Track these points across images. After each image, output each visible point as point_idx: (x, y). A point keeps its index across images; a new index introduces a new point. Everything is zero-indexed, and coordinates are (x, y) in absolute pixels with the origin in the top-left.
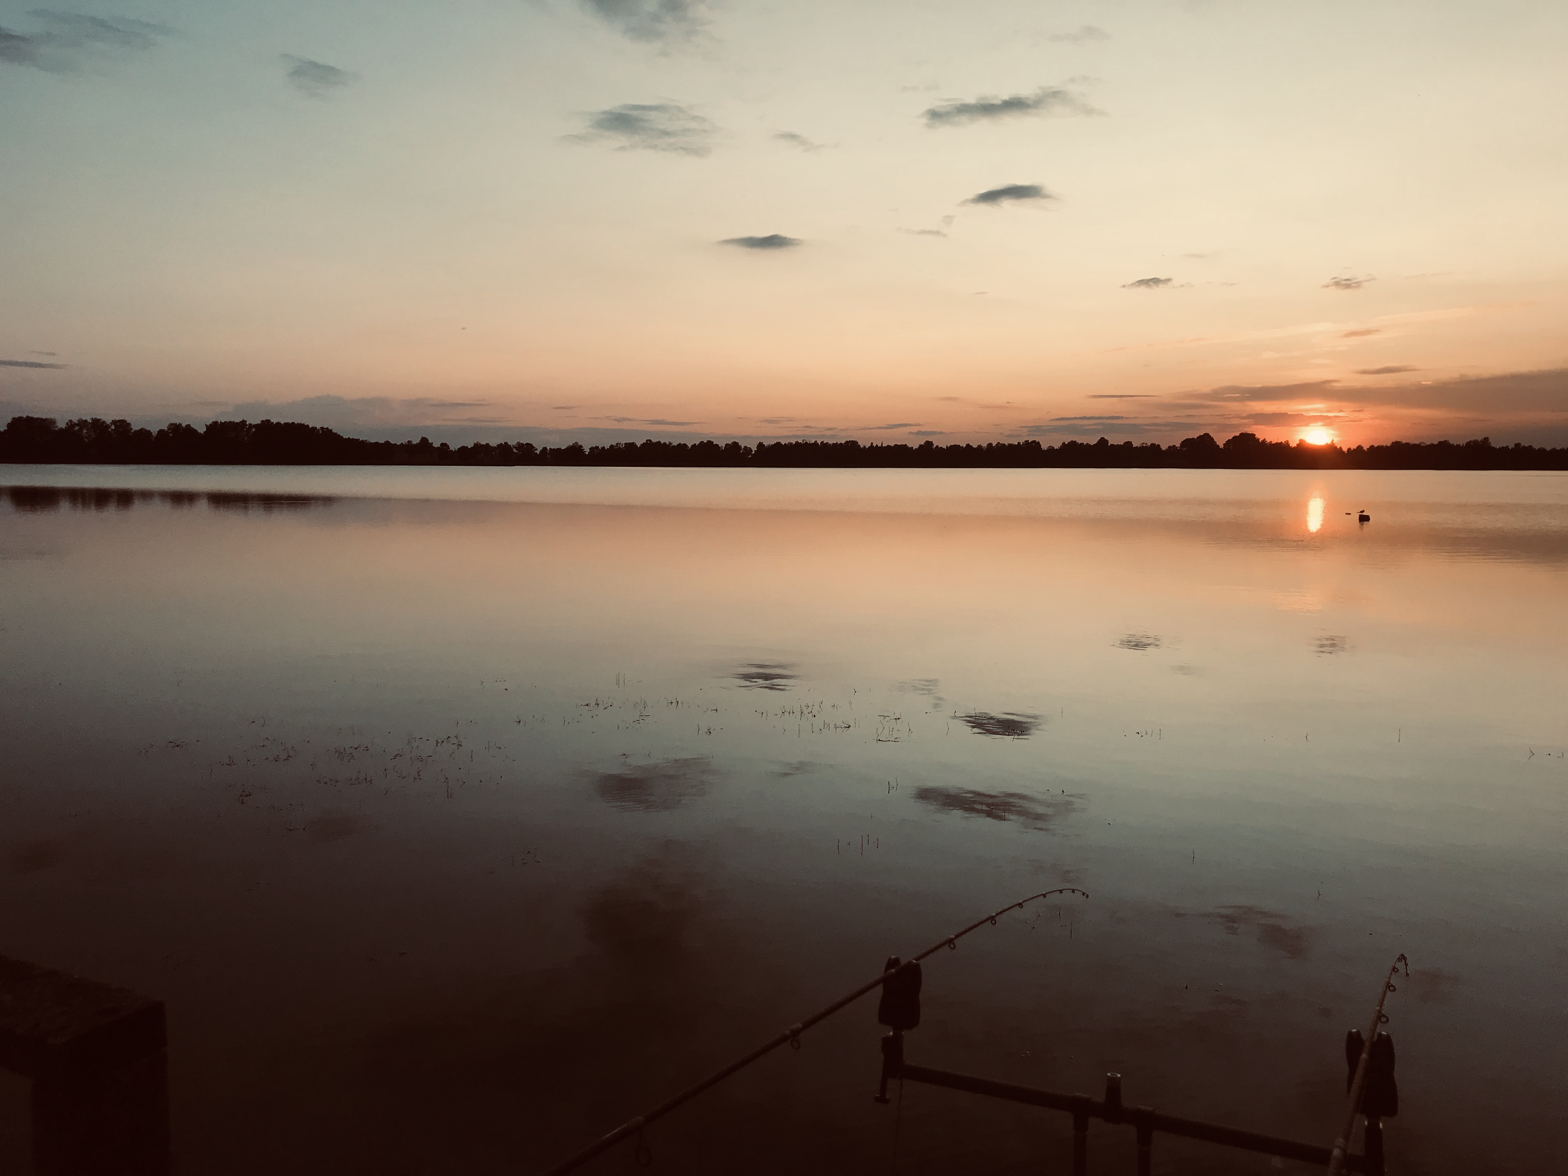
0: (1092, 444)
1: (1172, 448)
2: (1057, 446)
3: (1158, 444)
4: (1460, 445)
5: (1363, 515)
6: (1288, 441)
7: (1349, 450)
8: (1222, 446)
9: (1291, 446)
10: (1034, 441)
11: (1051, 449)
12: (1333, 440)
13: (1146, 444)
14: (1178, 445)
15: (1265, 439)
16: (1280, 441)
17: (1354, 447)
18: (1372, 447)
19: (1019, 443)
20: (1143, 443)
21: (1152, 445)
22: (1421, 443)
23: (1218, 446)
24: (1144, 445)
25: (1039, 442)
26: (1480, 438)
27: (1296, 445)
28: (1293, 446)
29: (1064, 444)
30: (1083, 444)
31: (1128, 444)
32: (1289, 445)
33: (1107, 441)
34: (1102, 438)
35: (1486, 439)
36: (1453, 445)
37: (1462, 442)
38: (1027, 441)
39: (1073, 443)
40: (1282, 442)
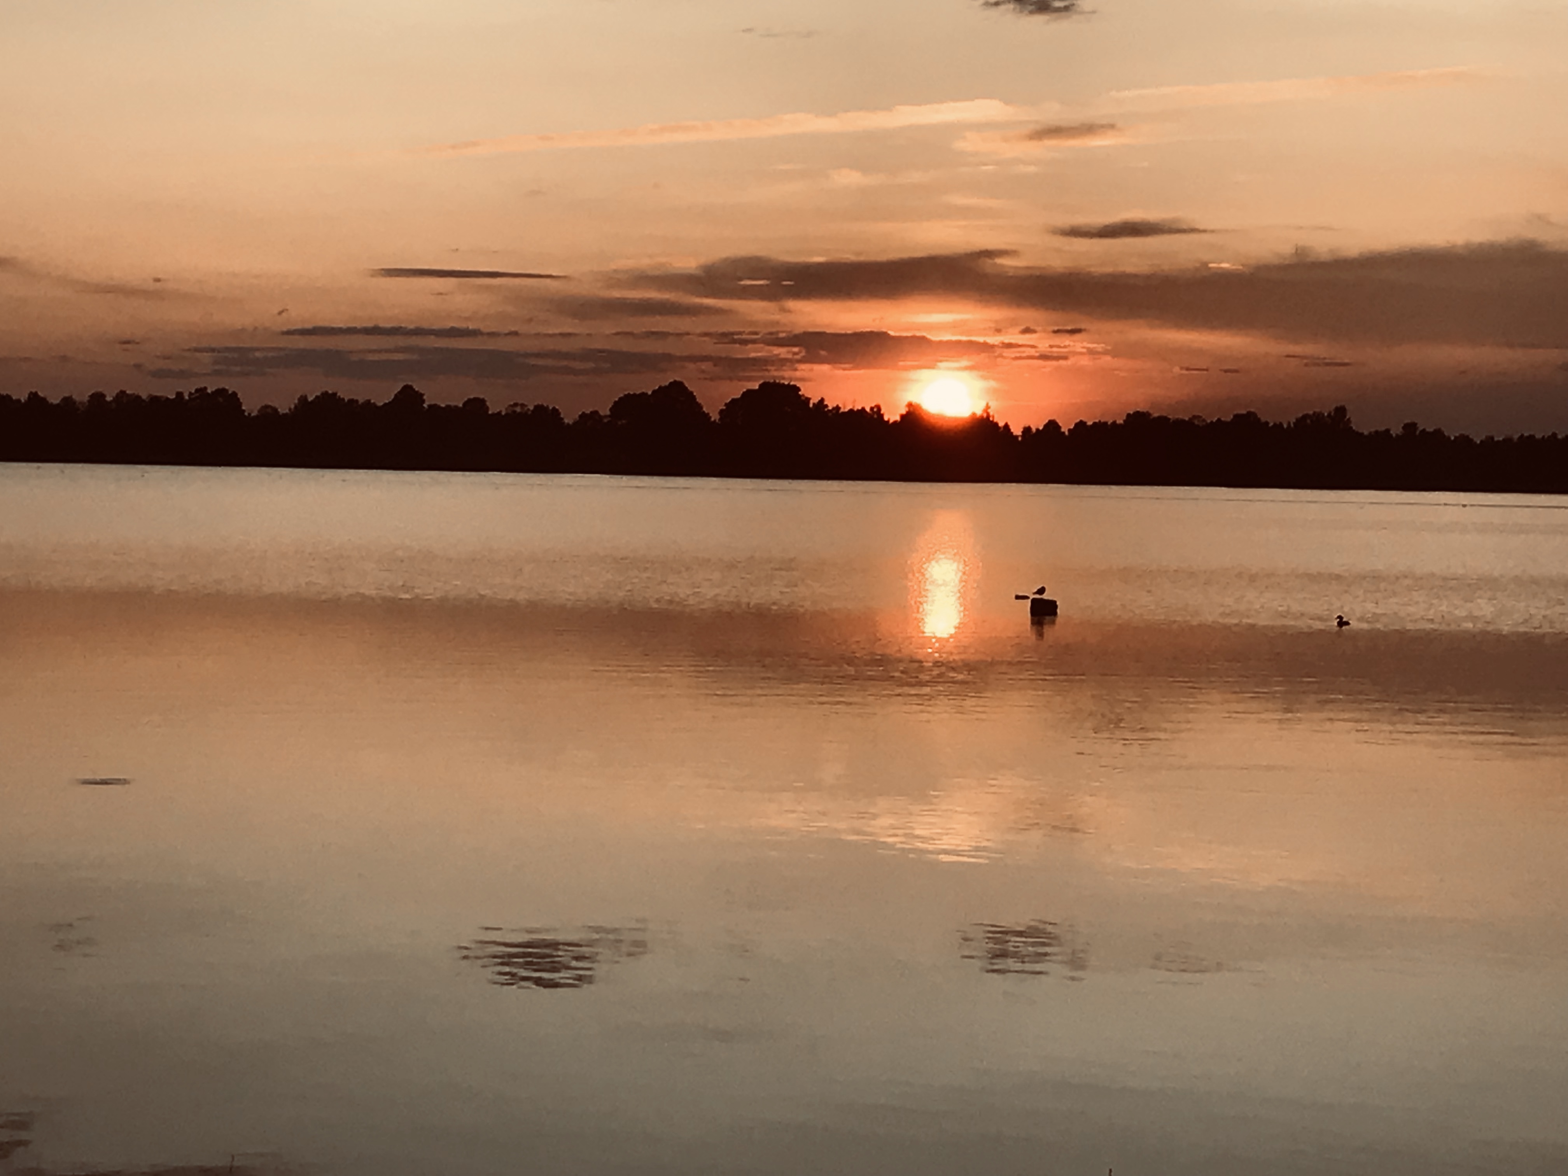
0: (380, 404)
1: (589, 419)
2: (284, 406)
3: (554, 408)
4: (1281, 424)
5: (1042, 600)
6: (879, 407)
7: (1027, 430)
8: (715, 417)
9: (886, 419)
10: (222, 392)
11: (269, 415)
12: (988, 407)
13: (523, 405)
14: (605, 411)
15: (822, 400)
16: (858, 407)
17: (1038, 424)
18: (1081, 425)
19: (180, 395)
20: (516, 405)
21: (539, 408)
22: (1194, 417)
23: (707, 416)
24: (518, 409)
25: (235, 394)
26: (1327, 410)
27: (898, 418)
28: (891, 421)
29: (303, 399)
30: (357, 401)
31: (476, 405)
32: (881, 416)
33: (420, 397)
34: (407, 389)
35: (1341, 411)
36: (1267, 423)
37: (1288, 419)
38: (202, 391)
39: (328, 400)
40: (863, 409)
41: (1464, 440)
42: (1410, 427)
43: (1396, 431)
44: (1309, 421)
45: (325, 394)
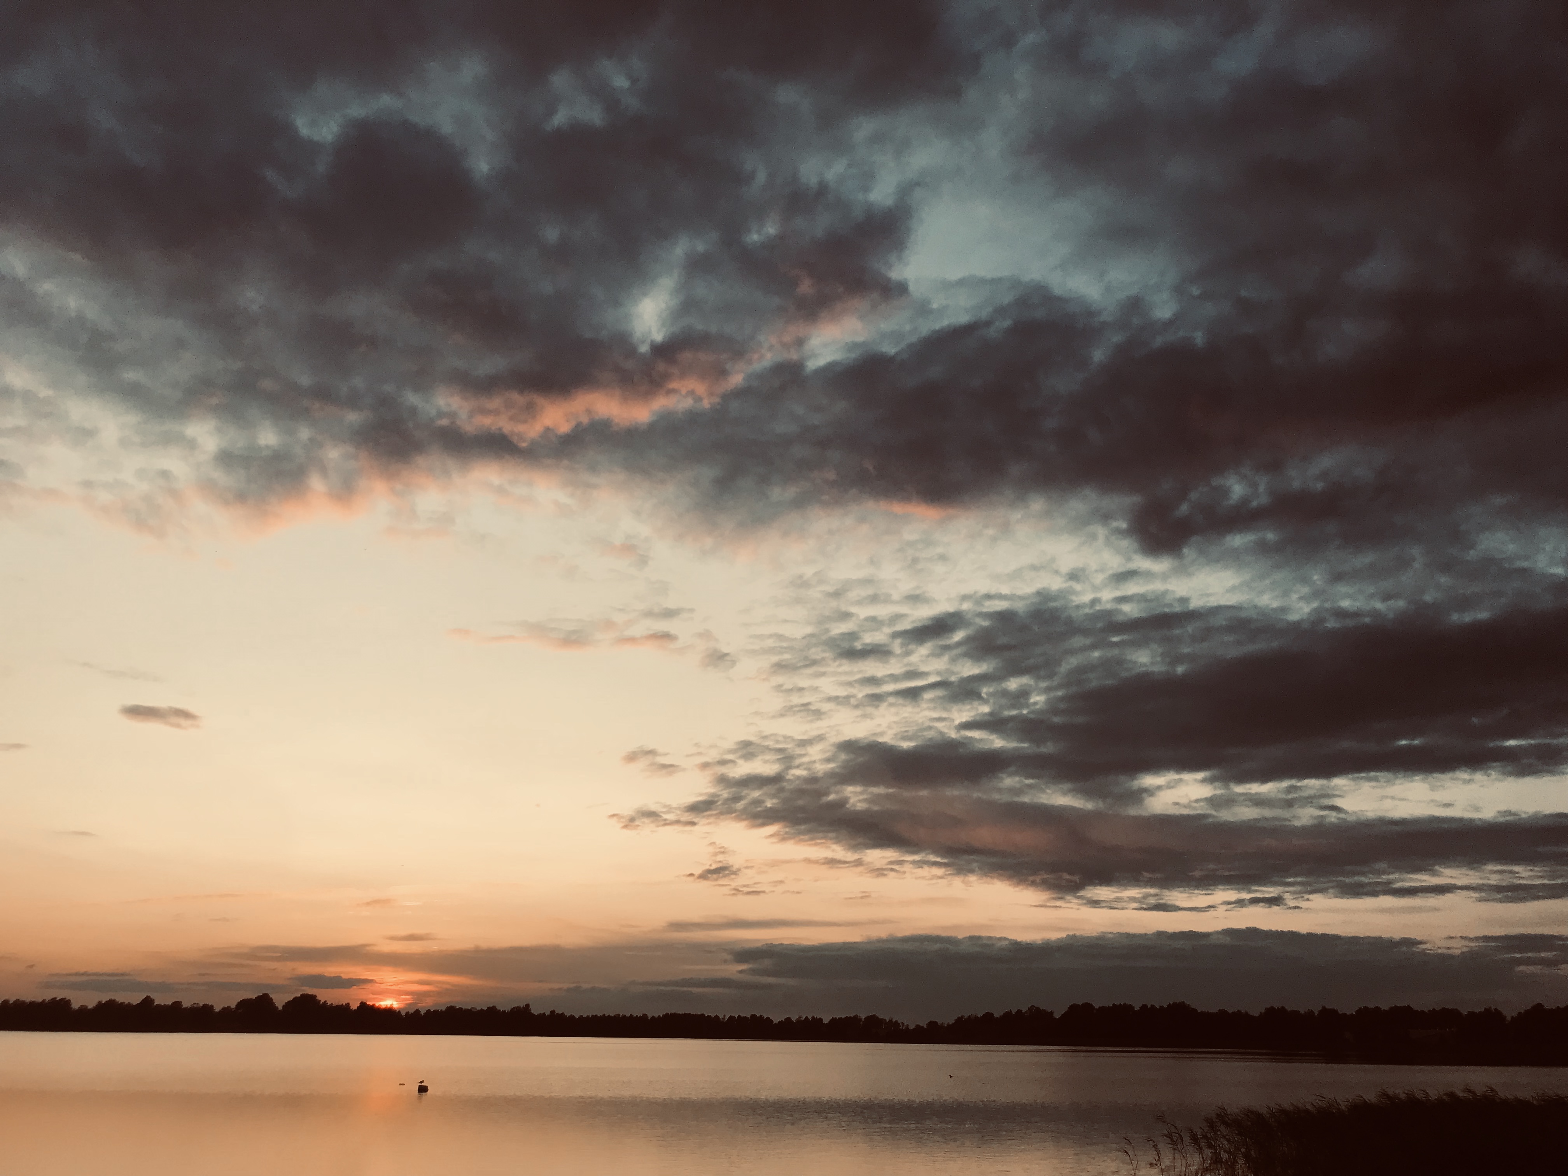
0: (135, 1004)
1: (226, 1010)
2: (91, 1006)
3: (212, 1005)
4: (505, 1011)
6: (348, 1004)
7: (407, 1013)
8: (280, 1008)
9: (351, 1008)
10: (63, 1000)
11: (83, 1010)
13: (199, 1004)
14: (233, 1006)
15: (326, 1001)
16: (340, 1004)
17: (412, 1010)
18: (428, 1011)
19: (44, 1001)
21: (205, 1006)
22: (473, 1008)
23: (277, 1008)
24: (195, 1006)
25: (69, 1001)
26: (522, 1005)
27: (356, 1008)
28: (354, 1010)
29: (100, 1003)
30: (124, 1003)
31: (177, 1004)
32: (349, 1008)
33: (153, 1001)
35: (528, 1005)
36: (500, 1010)
37: (508, 1008)
38: (54, 999)
39: (111, 1003)
40: (343, 1004)
41: (572, 1017)
42: (553, 1012)
43: (548, 1013)
44: (515, 1010)
45: (110, 1000)
